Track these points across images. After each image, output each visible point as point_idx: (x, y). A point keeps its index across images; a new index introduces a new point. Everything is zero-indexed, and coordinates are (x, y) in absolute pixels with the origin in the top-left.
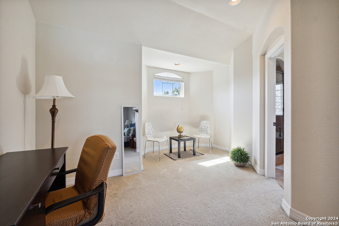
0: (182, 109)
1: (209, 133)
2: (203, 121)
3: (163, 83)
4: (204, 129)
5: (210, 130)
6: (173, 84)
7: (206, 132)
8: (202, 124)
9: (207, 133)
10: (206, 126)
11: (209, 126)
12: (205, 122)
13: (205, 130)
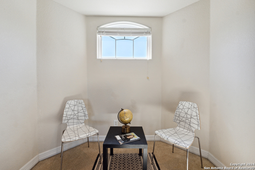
0: (148, 78)
1: (194, 130)
2: (184, 103)
3: (116, 40)
4: (184, 119)
5: (197, 123)
6: (133, 40)
7: (187, 126)
8: (181, 107)
9: (189, 129)
10: (189, 112)
11: (194, 114)
12: (187, 104)
13: (187, 121)
